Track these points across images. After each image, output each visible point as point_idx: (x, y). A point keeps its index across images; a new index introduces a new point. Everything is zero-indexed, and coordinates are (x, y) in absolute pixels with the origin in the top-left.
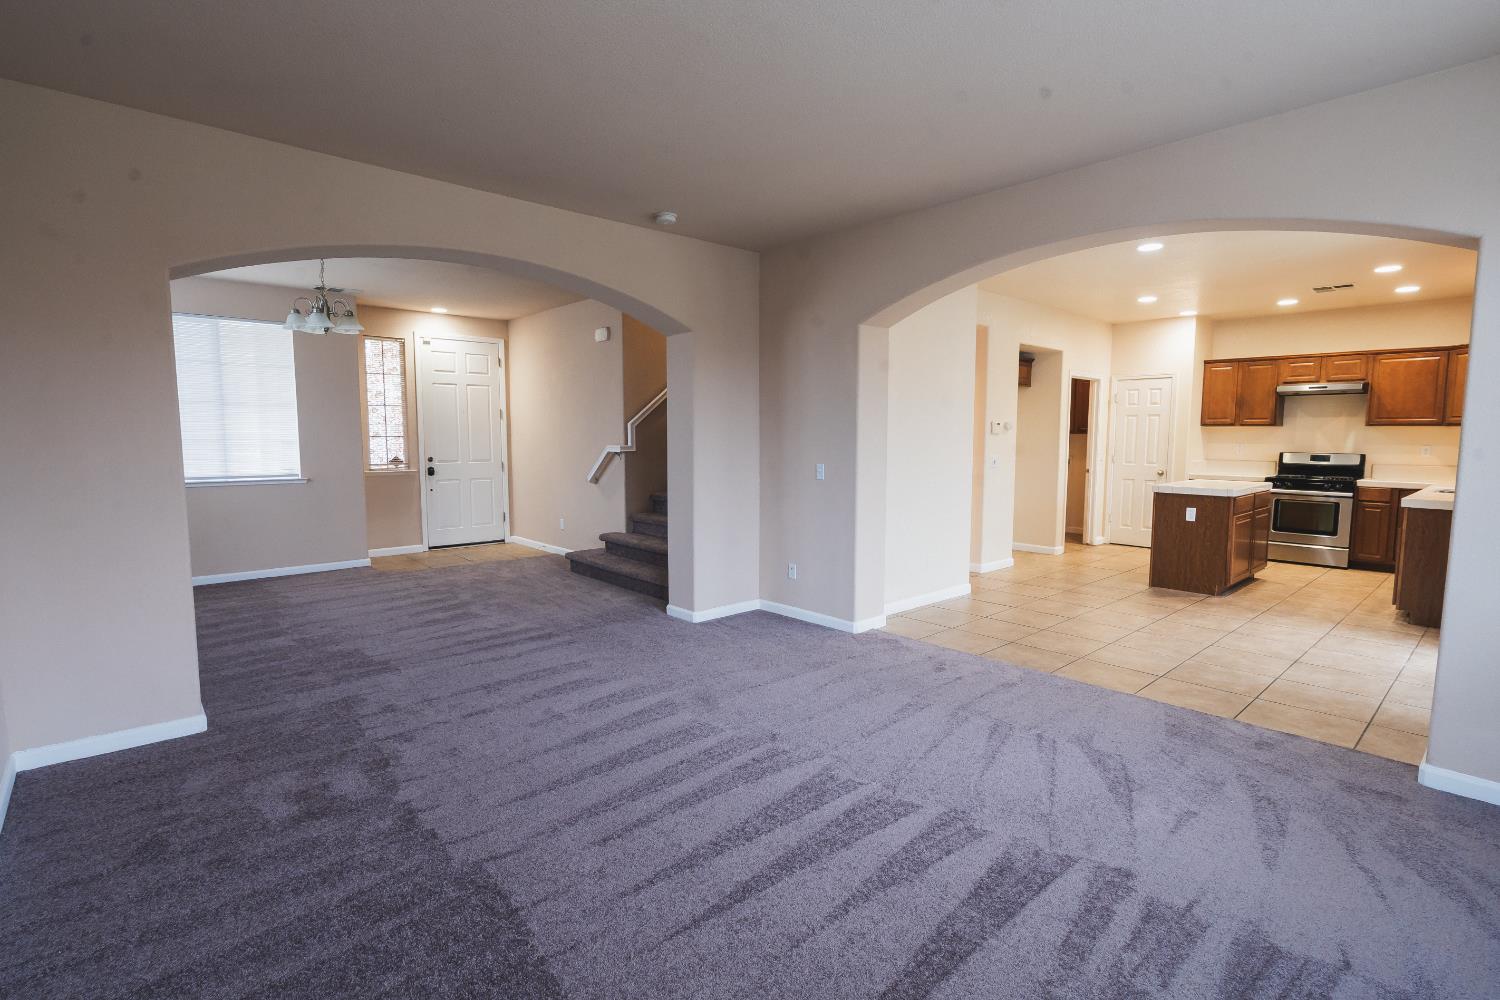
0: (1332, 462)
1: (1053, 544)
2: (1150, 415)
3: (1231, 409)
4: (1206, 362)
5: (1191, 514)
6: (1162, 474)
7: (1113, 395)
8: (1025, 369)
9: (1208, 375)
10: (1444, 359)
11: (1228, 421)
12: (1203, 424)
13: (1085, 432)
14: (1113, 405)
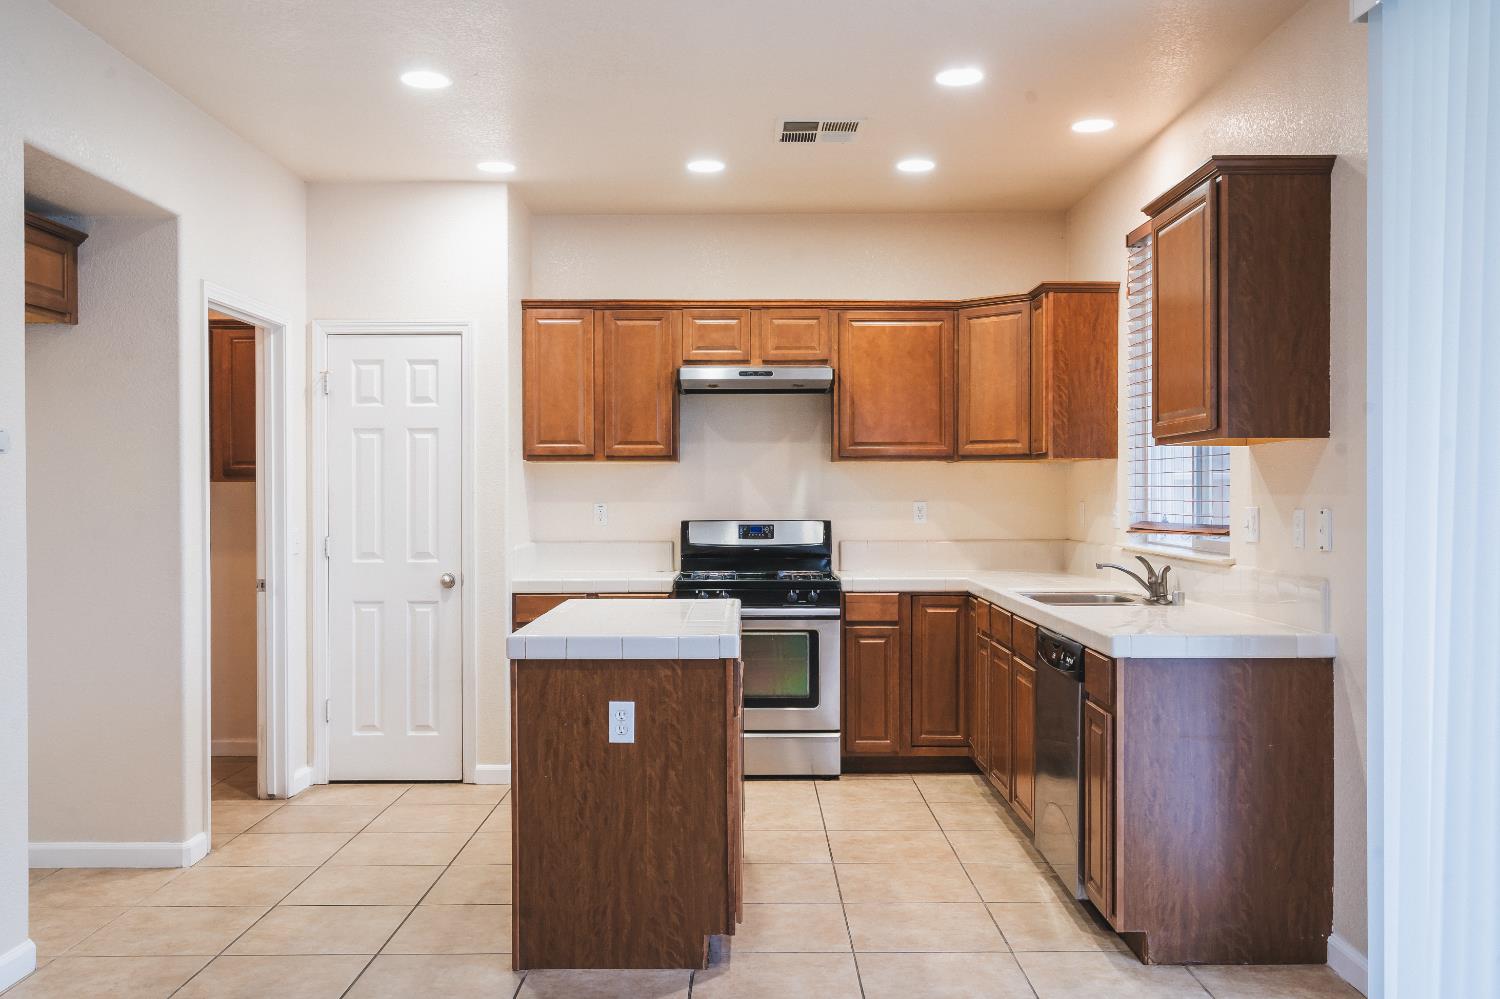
0: (776, 541)
1: (177, 833)
2: (412, 430)
3: (584, 421)
4: (527, 305)
5: (622, 722)
6: (449, 585)
7: (316, 376)
8: (50, 260)
9: (533, 338)
10: (947, 325)
11: (581, 447)
12: (530, 456)
13: (250, 475)
14: (319, 400)
